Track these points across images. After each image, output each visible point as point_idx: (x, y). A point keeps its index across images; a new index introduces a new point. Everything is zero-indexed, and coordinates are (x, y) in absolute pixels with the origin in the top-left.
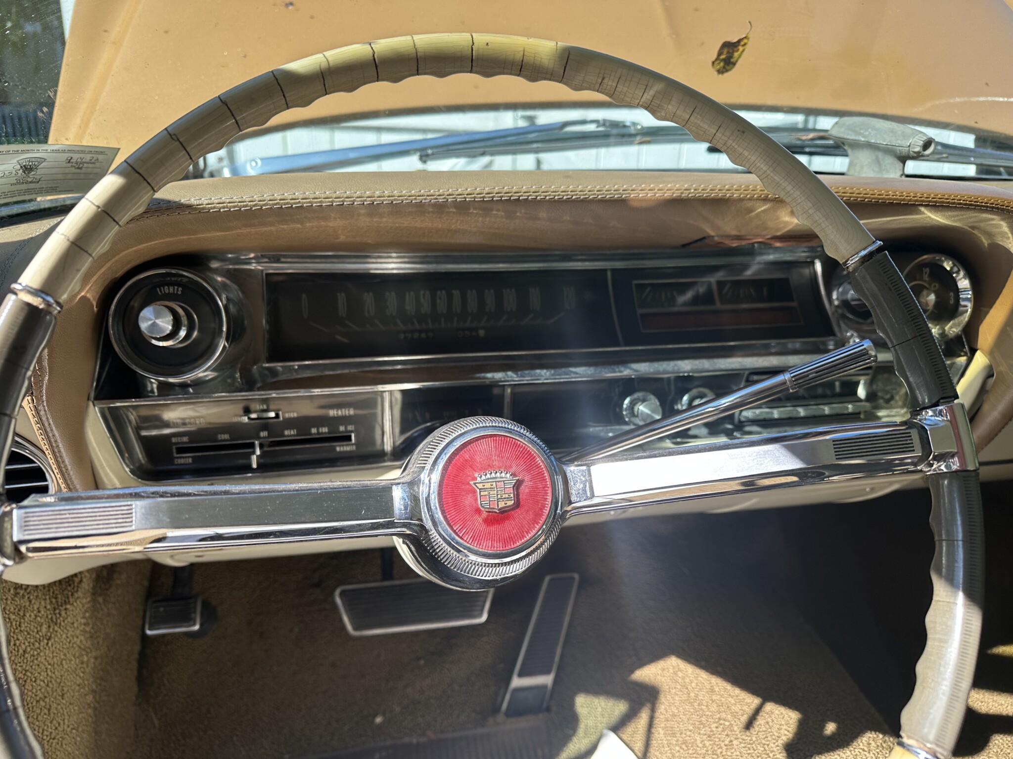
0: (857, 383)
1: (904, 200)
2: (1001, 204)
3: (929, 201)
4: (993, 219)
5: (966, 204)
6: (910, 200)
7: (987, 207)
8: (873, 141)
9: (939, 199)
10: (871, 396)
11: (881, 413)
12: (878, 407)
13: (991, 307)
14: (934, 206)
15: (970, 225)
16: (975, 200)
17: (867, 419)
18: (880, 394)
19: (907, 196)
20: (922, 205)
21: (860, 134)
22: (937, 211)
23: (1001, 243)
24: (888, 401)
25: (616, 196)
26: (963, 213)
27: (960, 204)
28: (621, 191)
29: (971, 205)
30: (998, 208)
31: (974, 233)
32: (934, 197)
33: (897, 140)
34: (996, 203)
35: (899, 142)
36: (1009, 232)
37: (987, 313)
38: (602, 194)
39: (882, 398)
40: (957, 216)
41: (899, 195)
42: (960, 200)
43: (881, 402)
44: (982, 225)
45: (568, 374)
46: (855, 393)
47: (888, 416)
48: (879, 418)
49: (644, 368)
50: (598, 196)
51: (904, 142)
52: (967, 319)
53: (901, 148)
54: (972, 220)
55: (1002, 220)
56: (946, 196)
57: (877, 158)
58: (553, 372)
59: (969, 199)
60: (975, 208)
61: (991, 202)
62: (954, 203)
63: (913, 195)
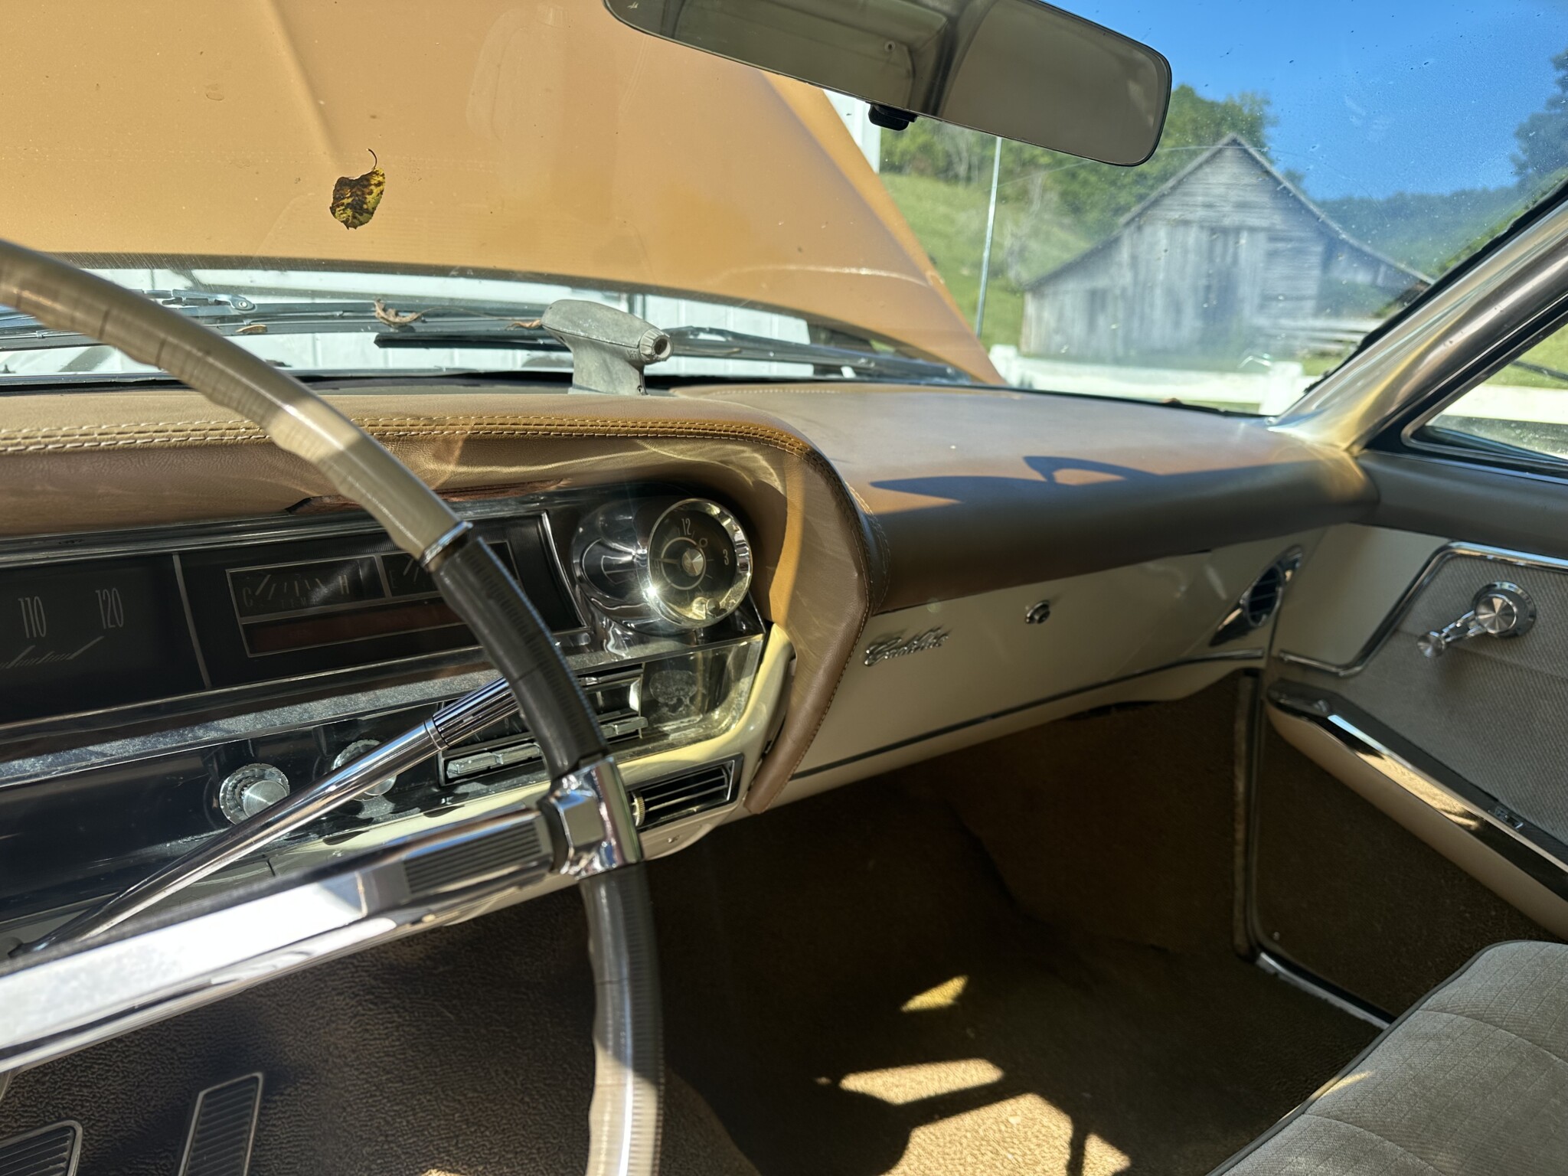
0: (627, 689)
1: (609, 431)
2: (746, 431)
3: (647, 432)
4: (743, 451)
5: (698, 434)
6: (618, 431)
7: (728, 436)
8: (594, 337)
9: (661, 427)
10: (649, 706)
11: (667, 728)
12: (663, 720)
13: (776, 566)
14: (656, 438)
15: (720, 459)
16: (710, 427)
17: (648, 740)
18: (661, 700)
19: (613, 426)
20: (637, 437)
21: (578, 326)
22: (661, 445)
23: (766, 481)
24: (674, 709)
25: (86, 445)
26: (699, 445)
27: (691, 433)
28: (96, 435)
29: (706, 434)
30: (742, 437)
31: (728, 469)
32: (653, 425)
33: (623, 336)
34: (739, 430)
35: (626, 341)
36: (769, 467)
37: (773, 573)
38: (53, 443)
39: (667, 705)
40: (694, 449)
41: (600, 424)
42: (690, 428)
43: (665, 710)
44: (733, 458)
45: (84, 760)
46: (627, 705)
47: (678, 730)
48: (665, 735)
49: (243, 726)
50: (46, 446)
51: (631, 340)
52: (747, 585)
53: (629, 349)
54: (716, 453)
55: (756, 451)
56: (670, 424)
57: (605, 361)
58: (50, 759)
59: (702, 427)
60: (712, 439)
61: (731, 429)
62: (682, 433)
63: (621, 424)
